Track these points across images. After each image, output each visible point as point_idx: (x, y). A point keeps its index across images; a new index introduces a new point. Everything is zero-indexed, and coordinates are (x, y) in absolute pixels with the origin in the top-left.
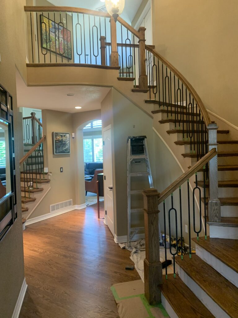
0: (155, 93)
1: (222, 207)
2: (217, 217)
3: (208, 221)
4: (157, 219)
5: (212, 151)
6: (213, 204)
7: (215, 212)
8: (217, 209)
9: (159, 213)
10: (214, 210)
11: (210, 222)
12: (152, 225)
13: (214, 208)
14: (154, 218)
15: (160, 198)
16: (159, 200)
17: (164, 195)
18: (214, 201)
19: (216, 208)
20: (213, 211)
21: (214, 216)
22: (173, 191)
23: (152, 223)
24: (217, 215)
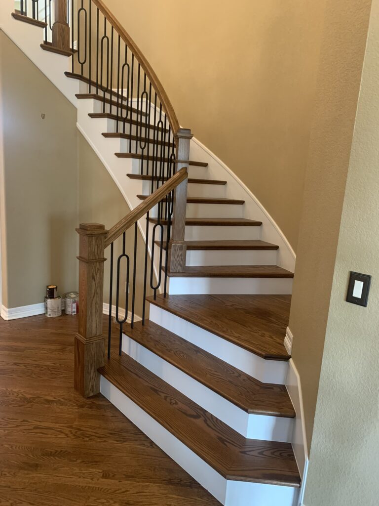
0: (82, 62)
1: (188, 252)
2: (181, 266)
3: (169, 272)
4: (101, 271)
5: (182, 171)
6: (177, 248)
7: (178, 259)
8: (181, 255)
9: (105, 262)
10: (178, 257)
11: (171, 273)
12: (93, 280)
13: (178, 253)
14: (97, 270)
15: (107, 239)
16: (106, 242)
17: (114, 235)
18: (178, 243)
19: (180, 253)
20: (176, 257)
21: (177, 264)
22: (127, 228)
23: (94, 278)
24: (181, 263)
